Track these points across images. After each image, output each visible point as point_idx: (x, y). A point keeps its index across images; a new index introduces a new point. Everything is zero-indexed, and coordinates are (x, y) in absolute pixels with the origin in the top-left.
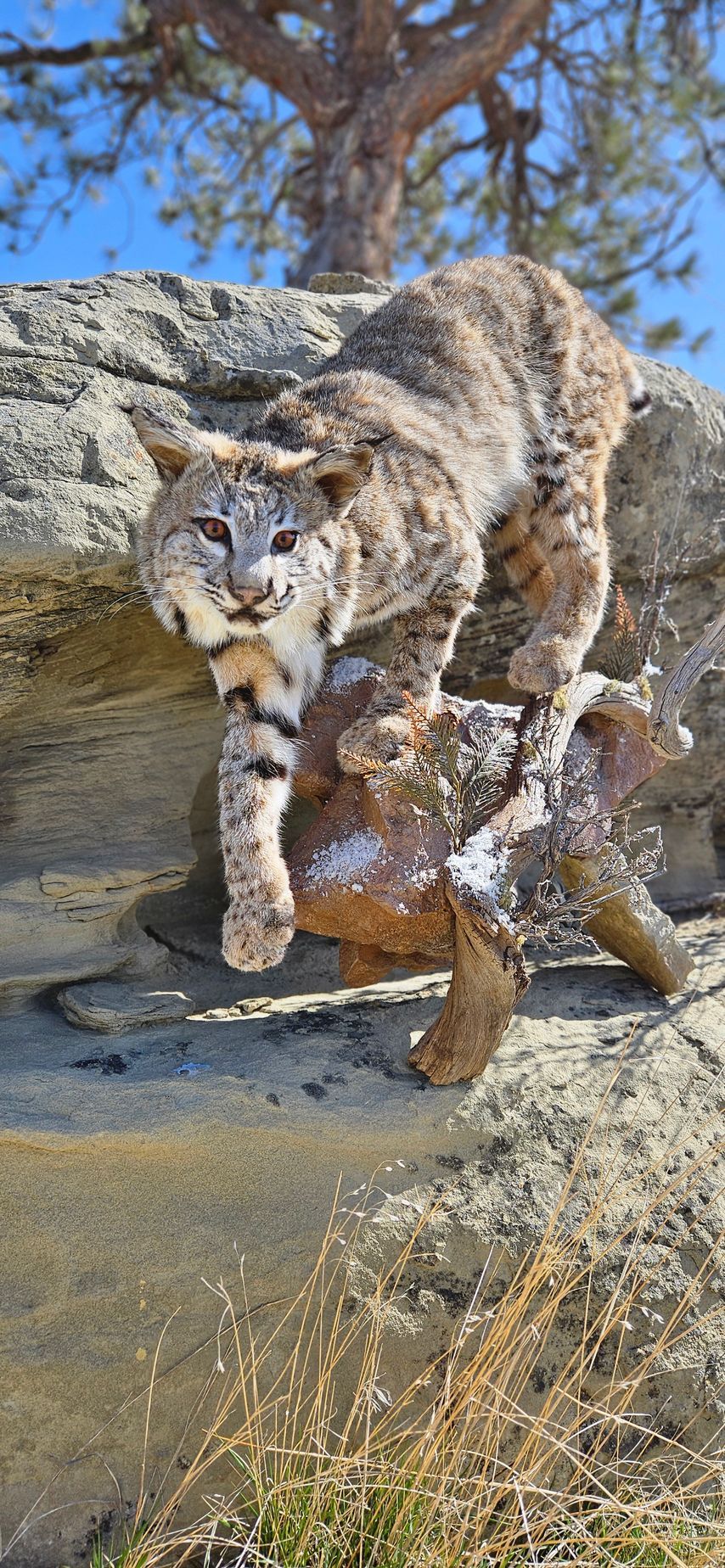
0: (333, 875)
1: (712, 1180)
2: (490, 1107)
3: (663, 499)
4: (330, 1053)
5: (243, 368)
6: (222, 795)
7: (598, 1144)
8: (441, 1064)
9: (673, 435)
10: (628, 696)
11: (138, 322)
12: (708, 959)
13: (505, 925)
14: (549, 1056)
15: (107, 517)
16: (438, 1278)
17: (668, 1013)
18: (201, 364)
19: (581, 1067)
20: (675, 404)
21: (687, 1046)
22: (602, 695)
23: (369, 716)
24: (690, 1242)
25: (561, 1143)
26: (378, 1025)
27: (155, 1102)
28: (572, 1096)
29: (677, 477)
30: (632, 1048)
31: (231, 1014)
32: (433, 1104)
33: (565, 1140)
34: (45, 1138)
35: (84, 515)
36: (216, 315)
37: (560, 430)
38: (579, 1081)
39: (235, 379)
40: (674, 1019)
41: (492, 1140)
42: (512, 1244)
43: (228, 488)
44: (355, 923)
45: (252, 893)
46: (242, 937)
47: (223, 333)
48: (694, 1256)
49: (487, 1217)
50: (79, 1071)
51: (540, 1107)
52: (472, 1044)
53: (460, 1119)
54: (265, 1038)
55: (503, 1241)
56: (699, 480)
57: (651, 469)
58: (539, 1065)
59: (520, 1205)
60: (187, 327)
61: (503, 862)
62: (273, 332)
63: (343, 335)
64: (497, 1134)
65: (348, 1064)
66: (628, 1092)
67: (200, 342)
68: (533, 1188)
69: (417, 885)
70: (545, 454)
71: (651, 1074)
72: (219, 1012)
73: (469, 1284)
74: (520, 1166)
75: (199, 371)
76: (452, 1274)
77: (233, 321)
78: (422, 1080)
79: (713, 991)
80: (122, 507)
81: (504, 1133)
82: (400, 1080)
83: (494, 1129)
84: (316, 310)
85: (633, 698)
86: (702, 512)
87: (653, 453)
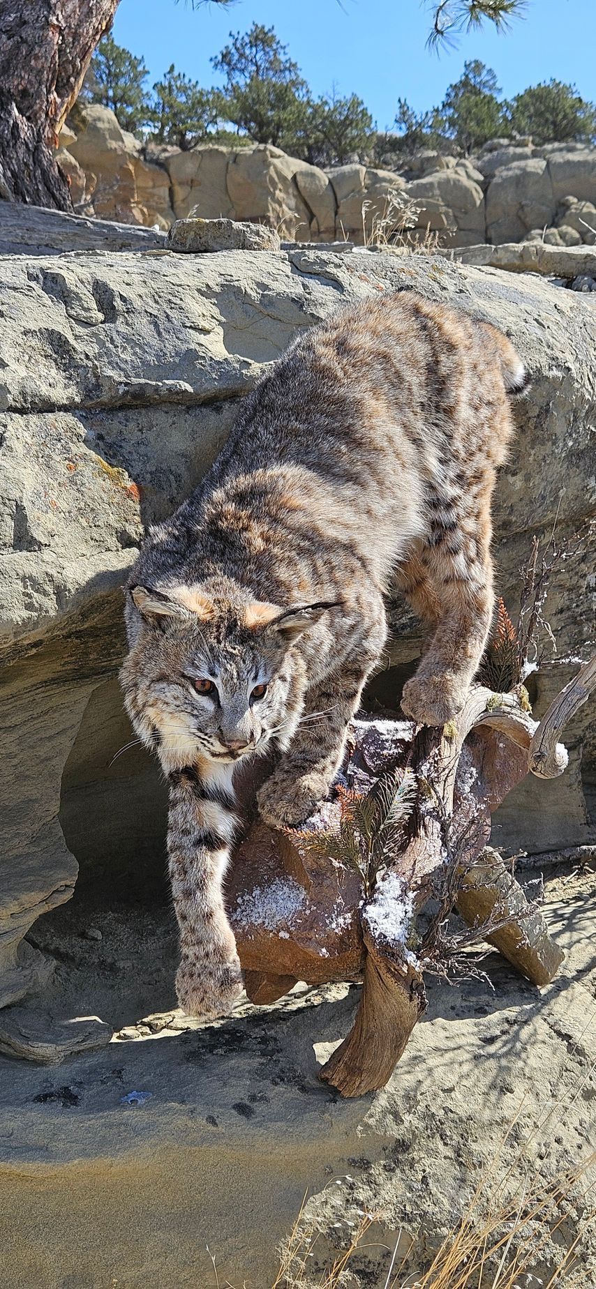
0: (260, 921)
1: (577, 1161)
2: (392, 1113)
3: (540, 466)
4: (249, 1072)
5: (135, 381)
6: (172, 866)
7: (482, 1138)
8: (351, 1080)
9: (551, 405)
10: (508, 709)
11: (33, 344)
12: (576, 936)
13: (413, 964)
14: (439, 1061)
15: (39, 584)
16: (353, 1261)
17: (540, 1004)
18: (94, 380)
19: (466, 1068)
20: (556, 373)
21: (557, 1040)
22: (486, 710)
23: (287, 772)
24: (558, 1217)
25: (451, 1139)
26: (283, 1039)
27: (116, 1131)
28: (459, 1097)
29: (554, 444)
30: (509, 1046)
31: (142, 1034)
32: (345, 1115)
33: (455, 1137)
34: (34, 1168)
35: (19, 586)
36: (101, 316)
37: (452, 474)
38: (465, 1082)
39: (126, 393)
40: (545, 1011)
41: (394, 1141)
42: (413, 1229)
43: (212, 649)
44: (275, 960)
45: (207, 955)
46: (200, 994)
47: (112, 341)
48: (564, 1230)
49: (393, 1208)
50: (42, 1106)
51: (433, 1110)
52: (379, 1062)
53: (367, 1126)
54: (188, 1061)
55: (406, 1227)
56: (575, 441)
57: (529, 439)
58: (430, 1070)
59: (420, 1196)
60: (77, 337)
61: (409, 908)
62: (159, 334)
63: (224, 320)
64: (398, 1137)
65: (268, 1082)
66: (507, 1089)
67: (91, 354)
68: (430, 1181)
69: (336, 931)
70: (438, 499)
71: (527, 1070)
72: (129, 1031)
73: (379, 1264)
74: (418, 1162)
75: (92, 387)
76: (366, 1257)
77: (120, 325)
78: (334, 1094)
79: (581, 973)
80: (50, 571)
81: (404, 1135)
82: (313, 1094)
83: (396, 1132)
84: (196, 294)
85: (513, 711)
86: (578, 467)
87: (531, 425)
